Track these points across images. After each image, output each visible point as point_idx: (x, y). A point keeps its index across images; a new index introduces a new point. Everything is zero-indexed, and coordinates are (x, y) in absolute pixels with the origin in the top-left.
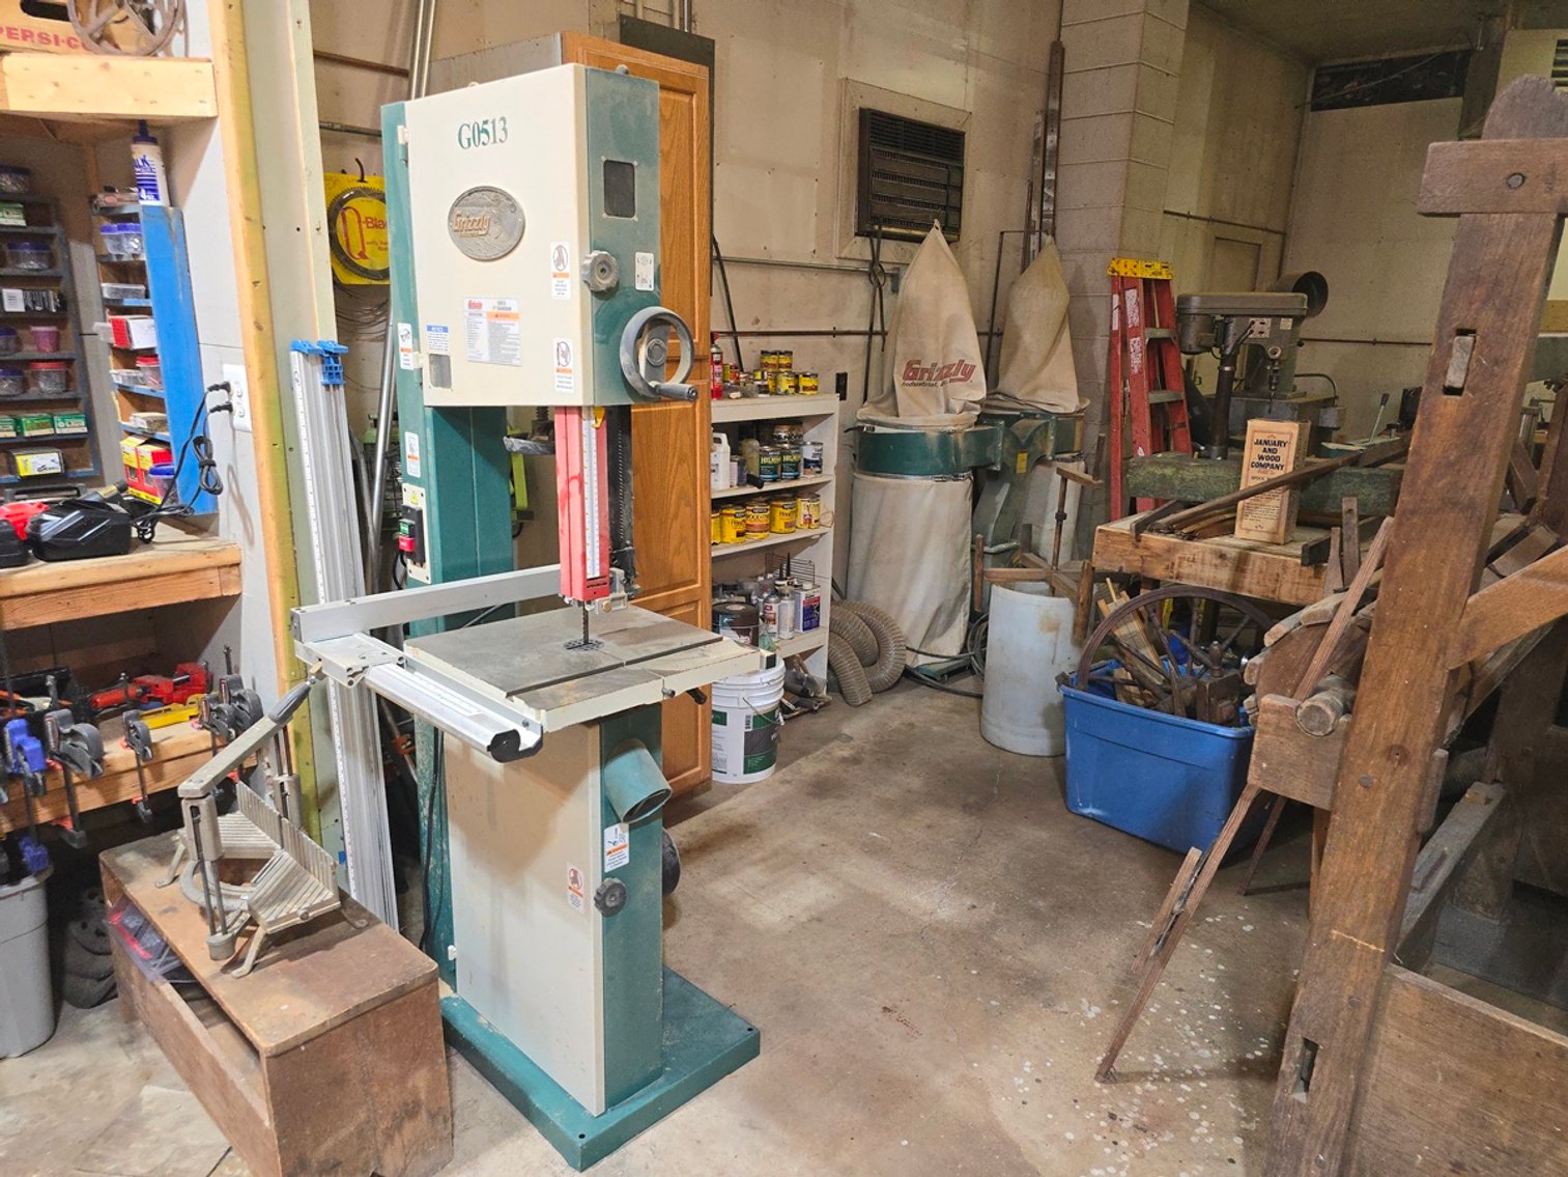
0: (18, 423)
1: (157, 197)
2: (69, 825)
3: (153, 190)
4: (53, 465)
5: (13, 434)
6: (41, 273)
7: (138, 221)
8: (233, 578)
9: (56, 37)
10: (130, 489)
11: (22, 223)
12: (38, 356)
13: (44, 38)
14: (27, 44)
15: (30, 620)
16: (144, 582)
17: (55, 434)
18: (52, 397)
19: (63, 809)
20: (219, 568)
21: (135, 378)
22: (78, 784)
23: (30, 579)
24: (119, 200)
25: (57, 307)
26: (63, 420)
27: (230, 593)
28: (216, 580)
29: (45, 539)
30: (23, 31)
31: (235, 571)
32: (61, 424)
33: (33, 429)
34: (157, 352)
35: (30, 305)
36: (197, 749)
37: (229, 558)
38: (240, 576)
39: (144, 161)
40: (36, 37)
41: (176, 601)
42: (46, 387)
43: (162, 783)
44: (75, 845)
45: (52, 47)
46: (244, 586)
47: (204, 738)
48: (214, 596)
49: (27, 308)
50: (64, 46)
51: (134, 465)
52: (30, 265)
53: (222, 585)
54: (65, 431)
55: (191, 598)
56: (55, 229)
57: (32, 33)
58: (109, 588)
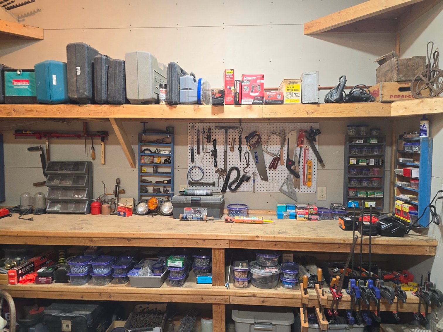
0: (367, 193)
1: (426, 135)
2: (376, 314)
3: (425, 133)
4: (374, 205)
5: (365, 196)
6: (379, 155)
7: (420, 142)
8: (433, 250)
9: (406, 96)
10: (396, 215)
11: (377, 142)
12: (374, 176)
13: (403, 97)
14: (399, 99)
15: (376, 252)
16: (408, 247)
17: (375, 197)
18: (375, 187)
19: (375, 308)
20: (430, 246)
21: (405, 185)
22: (381, 302)
23: (379, 241)
24: (411, 136)
25: (382, 164)
26: (378, 193)
27: (432, 255)
28: (428, 250)
29: (383, 230)
30: (398, 96)
31: (434, 248)
32: (377, 194)
33: (370, 195)
34: (419, 179)
35: (375, 163)
36: (414, 302)
37: (433, 244)
38: (436, 250)
39: (424, 125)
40: (401, 97)
41: (415, 254)
42: (375, 184)
43: (402, 310)
44: (378, 321)
45: (405, 98)
46: (437, 254)
47: (417, 300)
48: (427, 255)
49: (374, 164)
50: (407, 98)
51: (400, 209)
52: (376, 153)
53: (430, 252)
54: (377, 196)
55: (420, 254)
56: (384, 143)
57: (400, 96)
58: (398, 247)
